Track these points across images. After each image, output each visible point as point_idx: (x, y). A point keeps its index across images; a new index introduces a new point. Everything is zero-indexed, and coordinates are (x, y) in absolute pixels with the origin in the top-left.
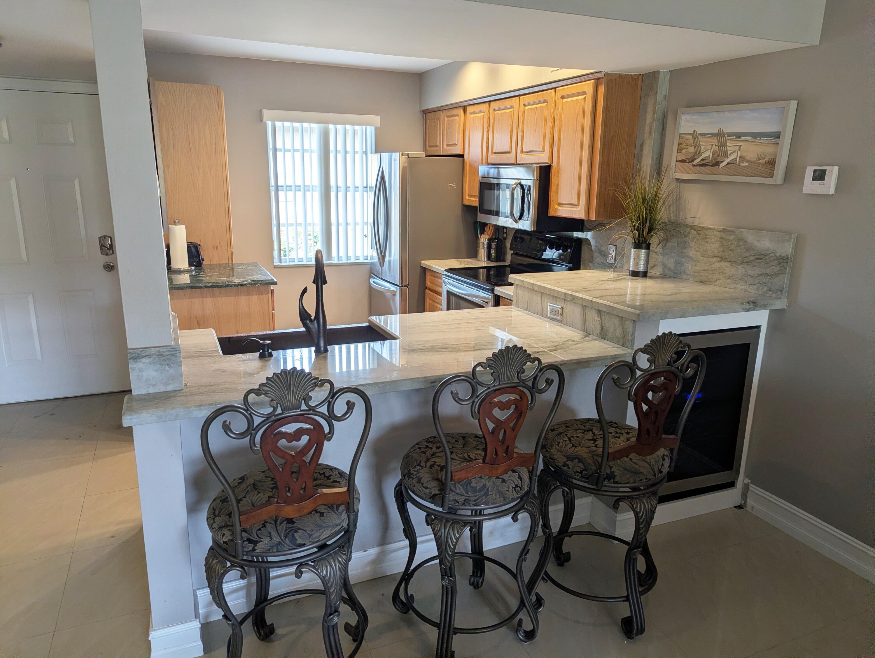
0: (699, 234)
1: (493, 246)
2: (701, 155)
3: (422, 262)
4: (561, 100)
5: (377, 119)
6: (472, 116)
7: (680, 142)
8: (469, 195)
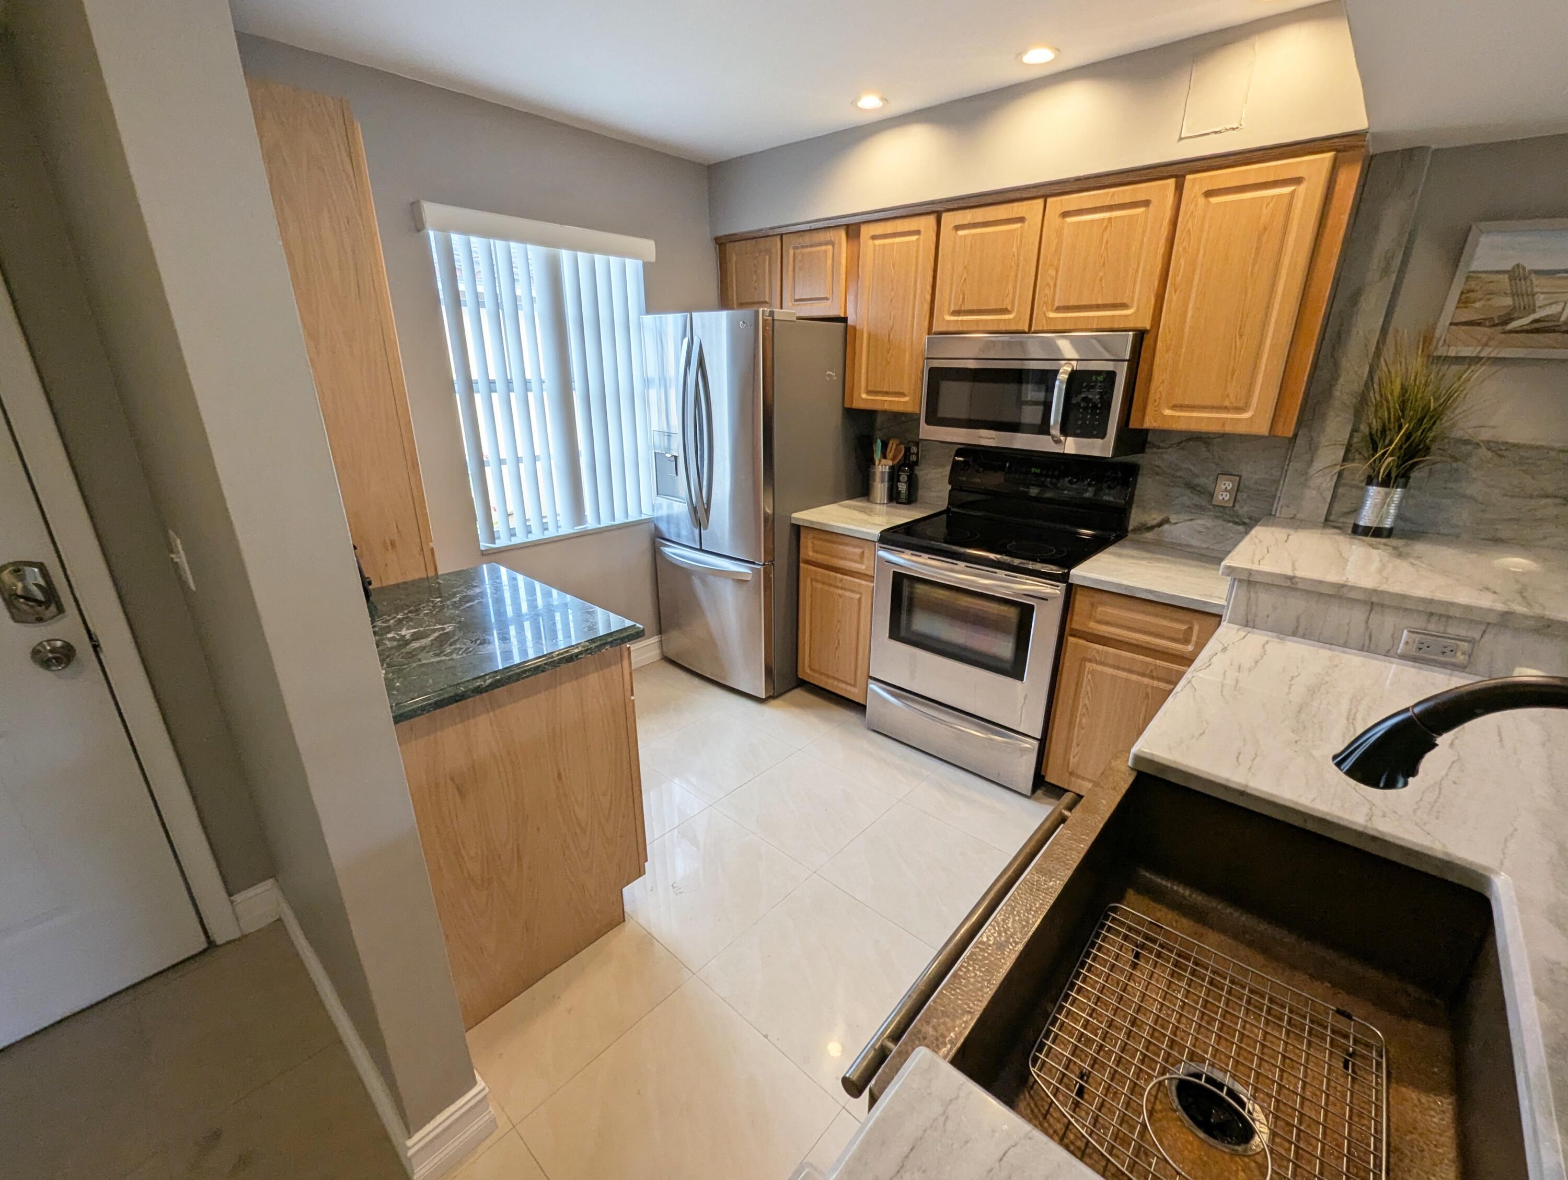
0: (1501, 456)
1: (904, 477)
2: (1534, 311)
3: (794, 515)
4: (1202, 200)
5: (648, 247)
6: (877, 242)
7: (1467, 287)
8: (869, 392)
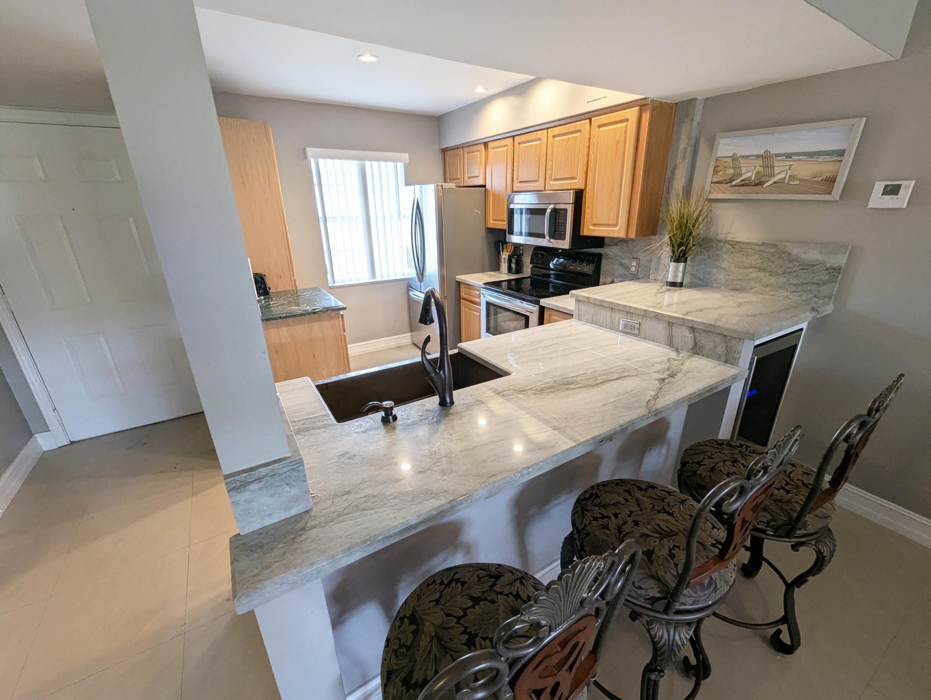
0: (734, 248)
1: (514, 261)
2: (742, 176)
3: (457, 277)
4: (597, 129)
5: (406, 156)
6: (495, 150)
7: (716, 165)
8: (494, 220)
